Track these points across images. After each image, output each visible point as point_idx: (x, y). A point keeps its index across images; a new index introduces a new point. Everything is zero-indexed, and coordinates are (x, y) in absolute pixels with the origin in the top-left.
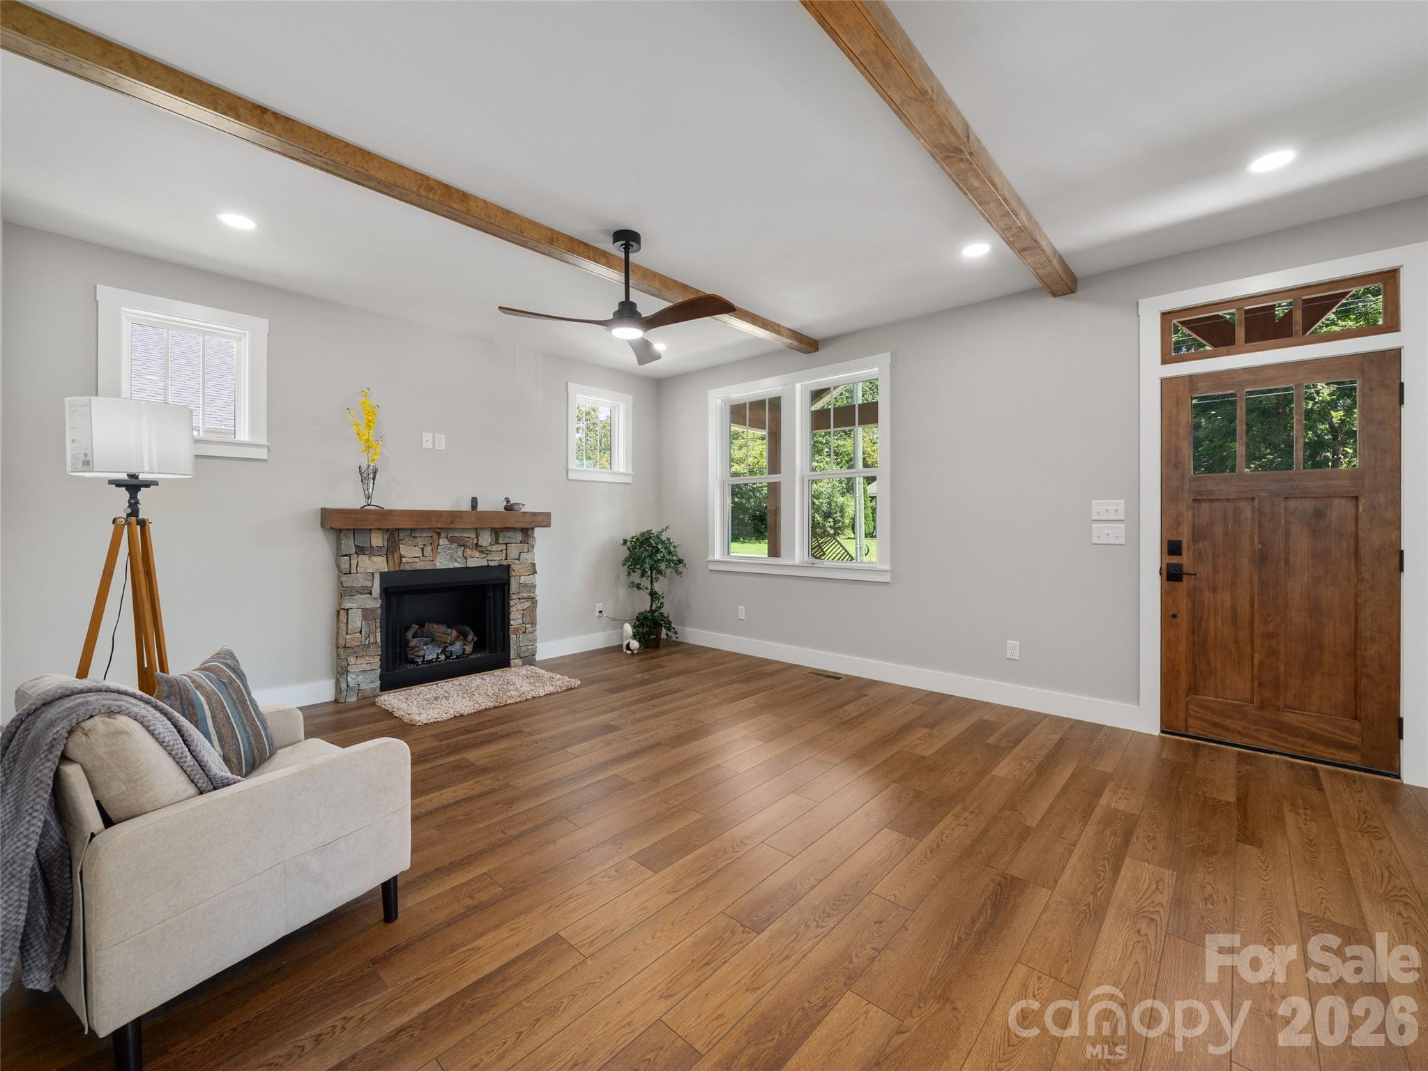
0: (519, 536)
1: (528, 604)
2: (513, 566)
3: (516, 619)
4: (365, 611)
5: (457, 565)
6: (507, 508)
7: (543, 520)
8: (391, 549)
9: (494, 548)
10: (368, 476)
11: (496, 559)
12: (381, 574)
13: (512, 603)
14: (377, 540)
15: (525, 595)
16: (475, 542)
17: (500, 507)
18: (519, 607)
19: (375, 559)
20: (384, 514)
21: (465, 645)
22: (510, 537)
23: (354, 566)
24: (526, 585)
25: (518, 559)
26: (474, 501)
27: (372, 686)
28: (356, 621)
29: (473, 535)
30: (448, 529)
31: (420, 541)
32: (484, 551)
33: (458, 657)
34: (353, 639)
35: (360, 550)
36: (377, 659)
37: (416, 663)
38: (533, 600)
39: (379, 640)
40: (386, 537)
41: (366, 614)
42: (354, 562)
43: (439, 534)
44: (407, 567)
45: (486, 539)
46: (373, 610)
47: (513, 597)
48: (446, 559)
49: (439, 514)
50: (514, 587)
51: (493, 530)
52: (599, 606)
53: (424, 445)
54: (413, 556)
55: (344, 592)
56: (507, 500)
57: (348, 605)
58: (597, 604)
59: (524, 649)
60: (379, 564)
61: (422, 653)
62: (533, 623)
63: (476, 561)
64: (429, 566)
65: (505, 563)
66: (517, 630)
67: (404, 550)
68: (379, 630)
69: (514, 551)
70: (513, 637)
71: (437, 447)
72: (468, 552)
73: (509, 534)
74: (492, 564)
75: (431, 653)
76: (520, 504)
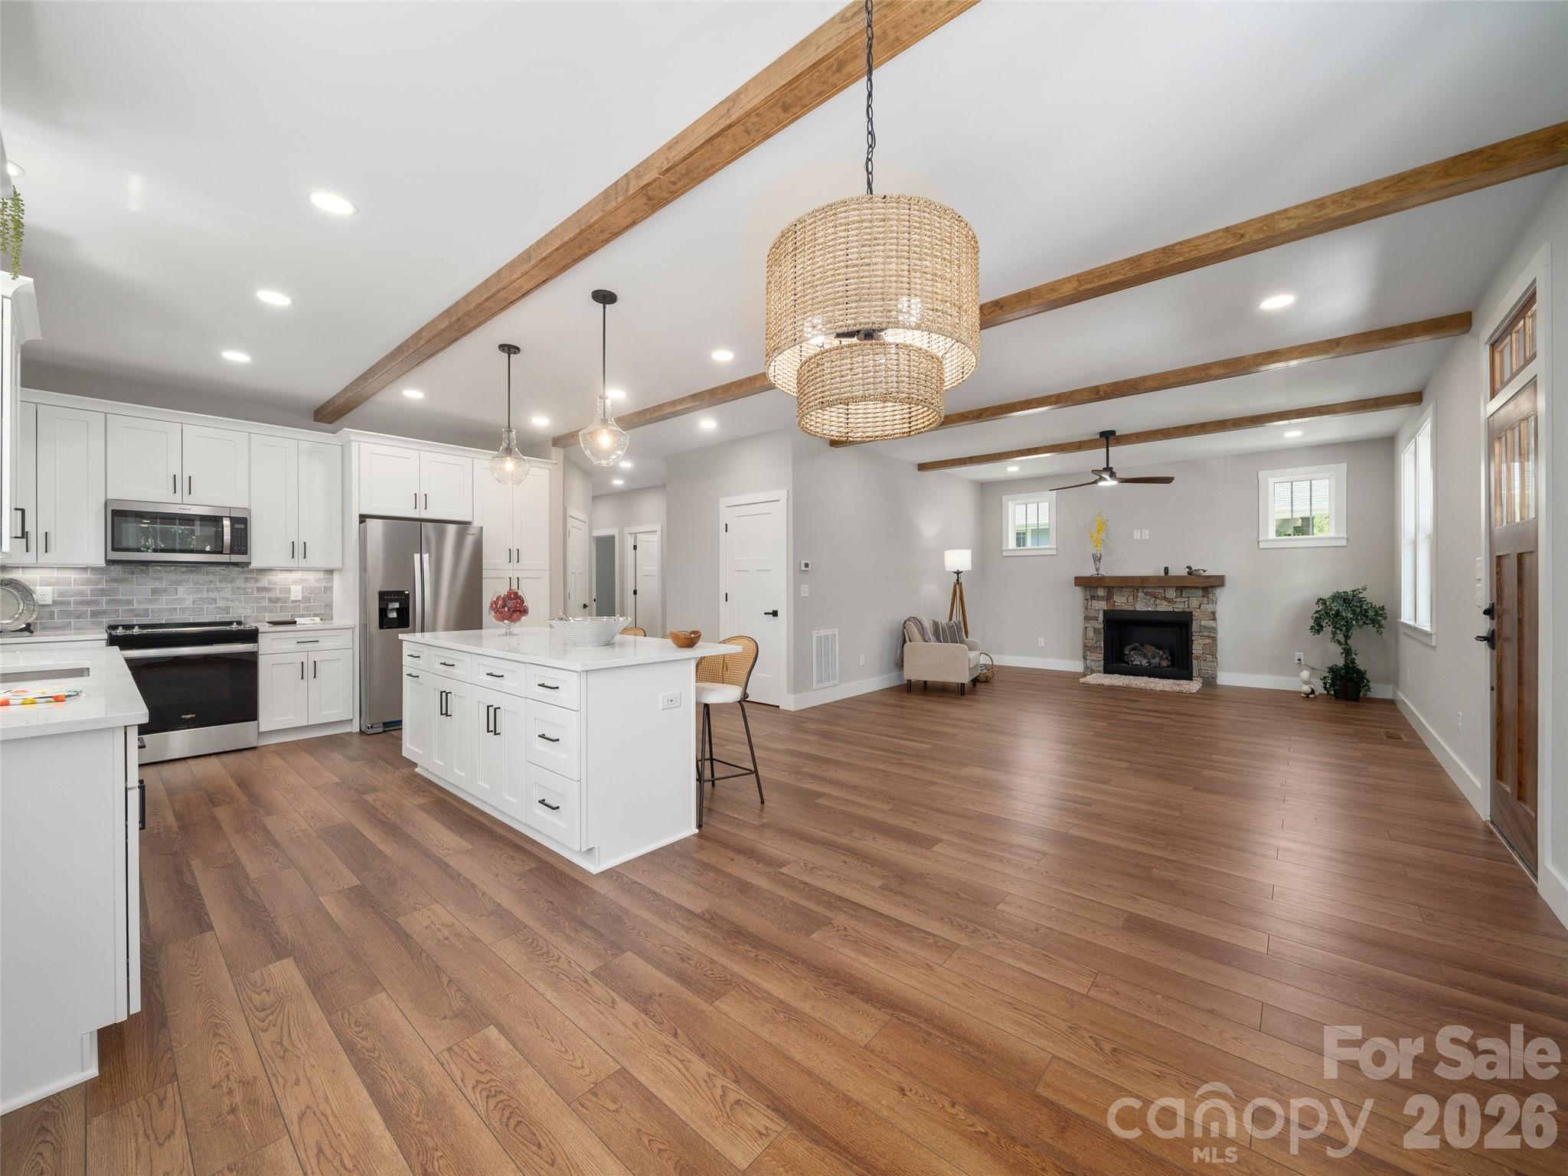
0: (1200, 593)
1: (1208, 641)
2: (1194, 613)
3: (1197, 648)
4: (1095, 629)
5: (1150, 609)
6: (1190, 573)
7: (1219, 581)
8: (1109, 598)
9: (1178, 600)
10: (1097, 559)
11: (1179, 607)
12: (1104, 611)
13: (1193, 638)
14: (1101, 592)
15: (1206, 634)
16: (1163, 595)
17: (1185, 572)
18: (1200, 641)
19: (1100, 602)
20: (1103, 578)
21: (1161, 660)
22: (1192, 593)
23: (1089, 605)
24: (1205, 627)
25: (1199, 608)
26: (1166, 570)
27: (1098, 669)
28: (1091, 634)
29: (1162, 591)
30: (1144, 587)
31: (1126, 594)
32: (1170, 601)
33: (1156, 667)
34: (1091, 643)
35: (1093, 598)
36: (1102, 656)
37: (1129, 664)
38: (1214, 639)
39: (1102, 646)
40: (1106, 591)
41: (1096, 631)
42: (1090, 603)
43: (1138, 590)
44: (1117, 608)
45: (1171, 594)
46: (1099, 629)
47: (1194, 634)
48: (1142, 605)
49: (1133, 578)
50: (1195, 627)
51: (1177, 588)
52: (1299, 654)
53: (1135, 538)
54: (1121, 602)
55: (1087, 618)
56: (1189, 568)
57: (1087, 625)
58: (1296, 653)
59: (1204, 671)
60: (1103, 605)
61: (1132, 659)
62: (1214, 655)
63: (1163, 607)
64: (1131, 608)
65: (1188, 610)
66: (1198, 658)
67: (1115, 598)
68: (1102, 640)
69: (1194, 603)
70: (1195, 662)
71: (1143, 538)
72: (1158, 601)
73: (1190, 591)
74: (1176, 610)
75: (1138, 660)
76: (1199, 570)
